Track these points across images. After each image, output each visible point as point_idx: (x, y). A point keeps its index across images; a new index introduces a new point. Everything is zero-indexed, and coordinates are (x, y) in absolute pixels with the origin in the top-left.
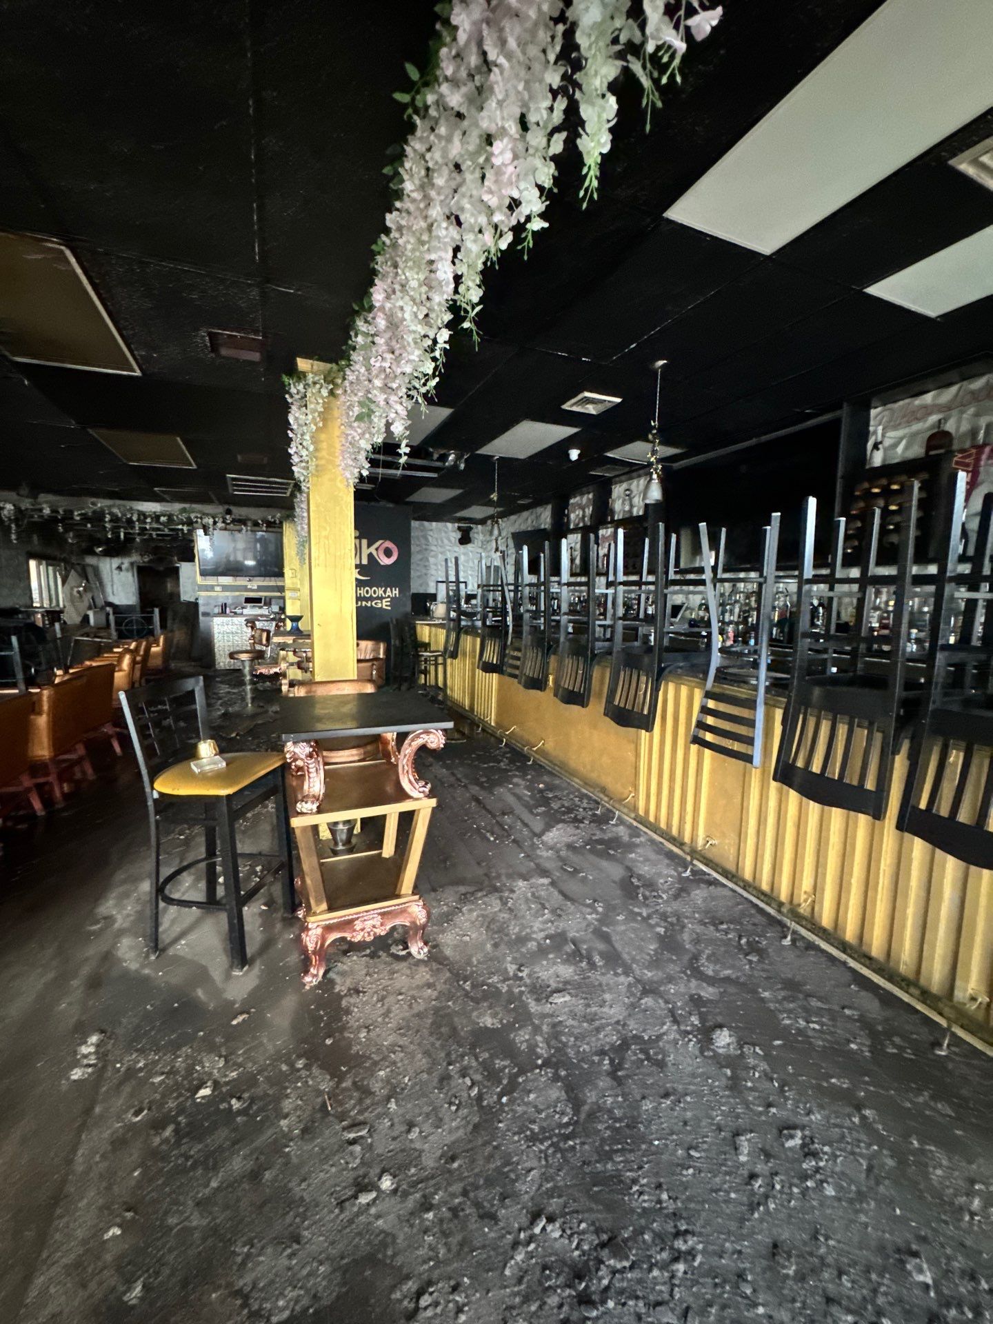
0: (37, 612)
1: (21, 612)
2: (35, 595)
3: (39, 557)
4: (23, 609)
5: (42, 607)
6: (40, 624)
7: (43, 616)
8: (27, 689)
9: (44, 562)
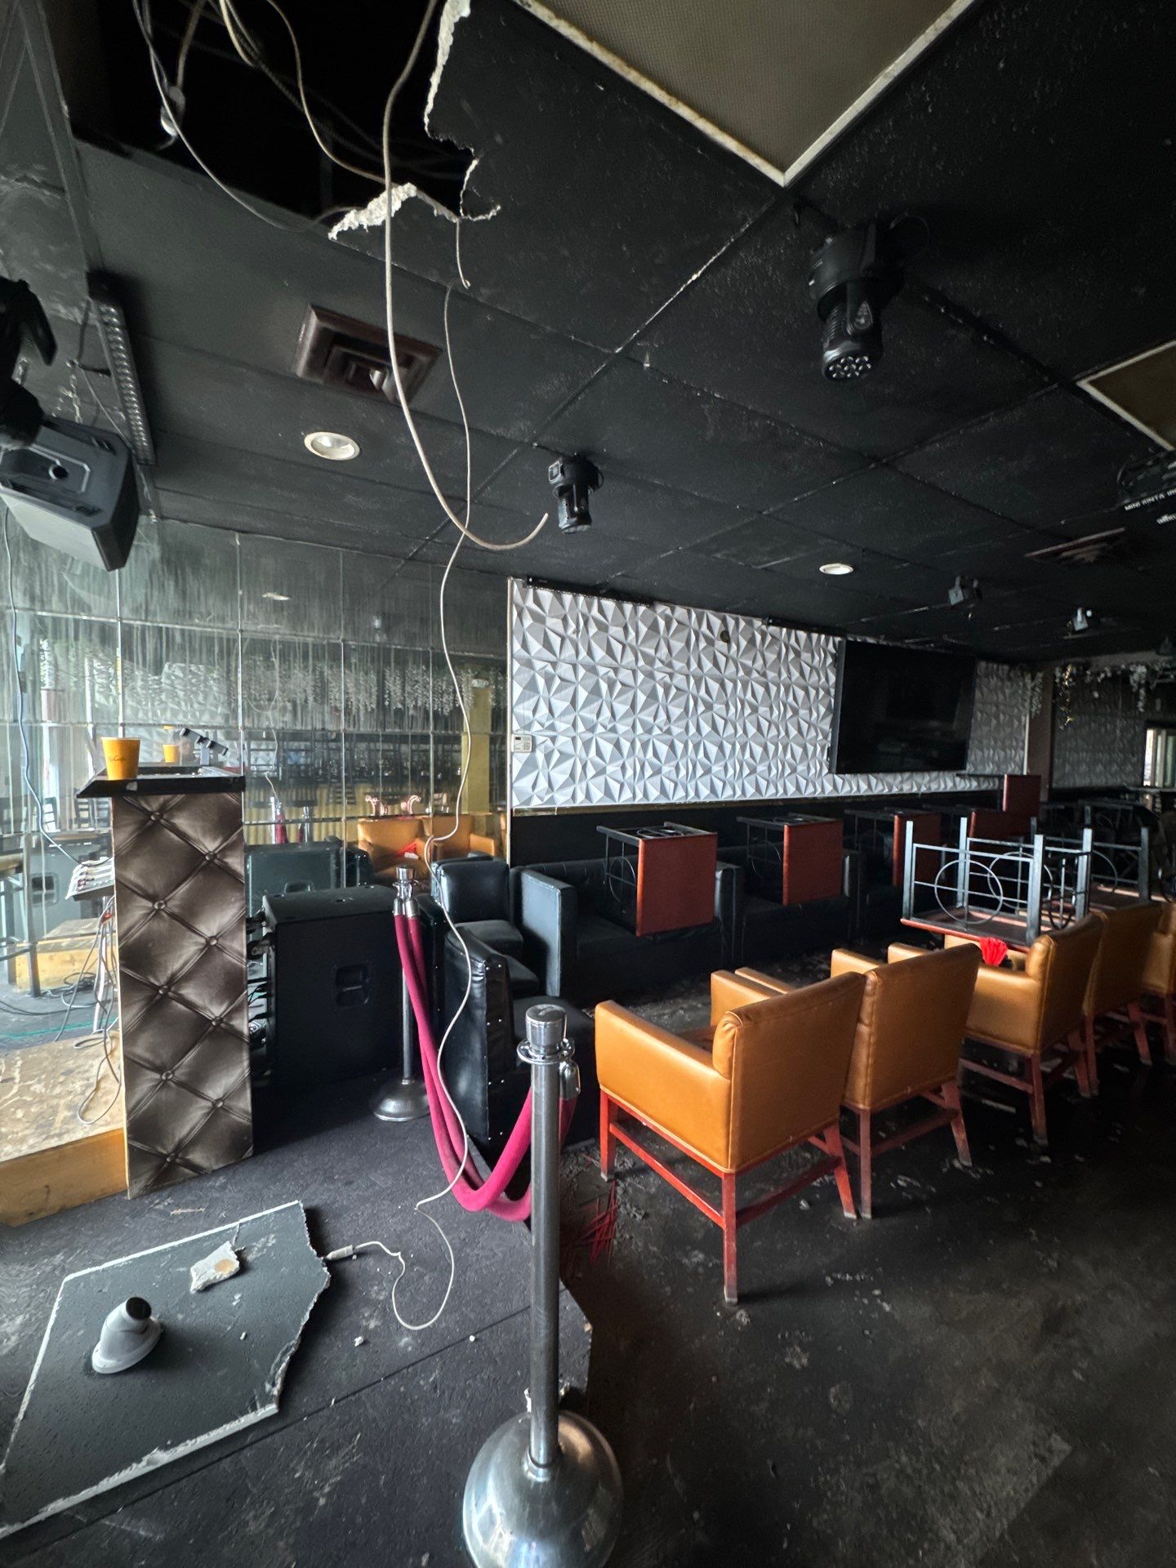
0: (1146, 793)
1: (1129, 792)
2: (1148, 772)
3: (1157, 725)
4: (1132, 789)
5: (1153, 787)
6: (1149, 807)
7: (1154, 797)
8: (1150, 895)
9: (1164, 732)
